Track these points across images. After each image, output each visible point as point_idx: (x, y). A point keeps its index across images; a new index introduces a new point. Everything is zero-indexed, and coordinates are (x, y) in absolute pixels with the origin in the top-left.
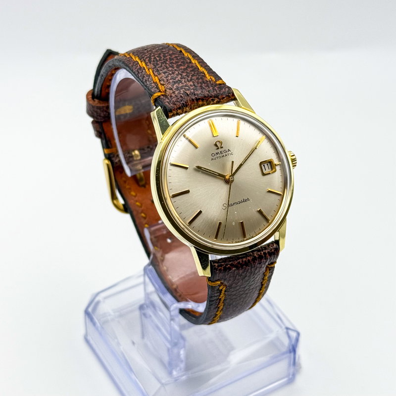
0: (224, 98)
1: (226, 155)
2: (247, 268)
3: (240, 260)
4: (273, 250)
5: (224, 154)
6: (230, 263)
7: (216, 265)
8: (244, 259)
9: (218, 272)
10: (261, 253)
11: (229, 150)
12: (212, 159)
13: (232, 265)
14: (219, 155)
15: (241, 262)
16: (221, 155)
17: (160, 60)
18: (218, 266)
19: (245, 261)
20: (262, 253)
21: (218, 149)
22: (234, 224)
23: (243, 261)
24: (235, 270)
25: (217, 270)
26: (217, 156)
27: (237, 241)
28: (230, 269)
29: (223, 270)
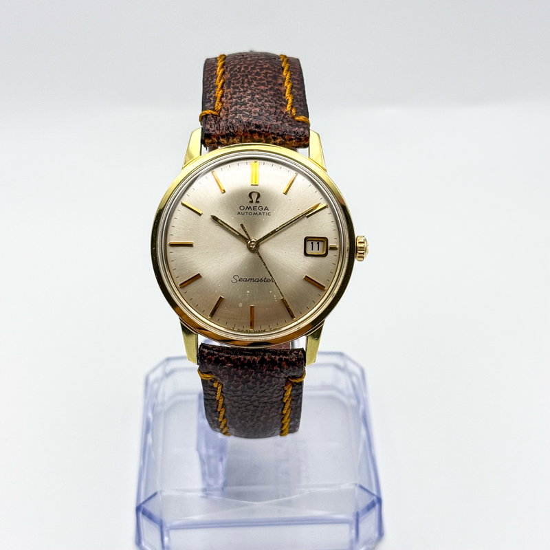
0: (292, 139)
1: (260, 213)
2: (250, 370)
3: (242, 357)
4: (294, 360)
5: (258, 211)
6: (227, 355)
7: (206, 351)
8: (248, 357)
9: (206, 361)
10: (275, 358)
11: (266, 208)
12: (239, 213)
13: (228, 359)
14: (250, 211)
15: (242, 360)
16: (253, 212)
17: (244, 71)
18: (209, 354)
19: (249, 360)
20: (278, 357)
21: (252, 202)
22: (241, 305)
23: (245, 359)
24: (231, 367)
25: (205, 359)
26: (248, 211)
27: (241, 328)
28: (224, 363)
29: (215, 361)
